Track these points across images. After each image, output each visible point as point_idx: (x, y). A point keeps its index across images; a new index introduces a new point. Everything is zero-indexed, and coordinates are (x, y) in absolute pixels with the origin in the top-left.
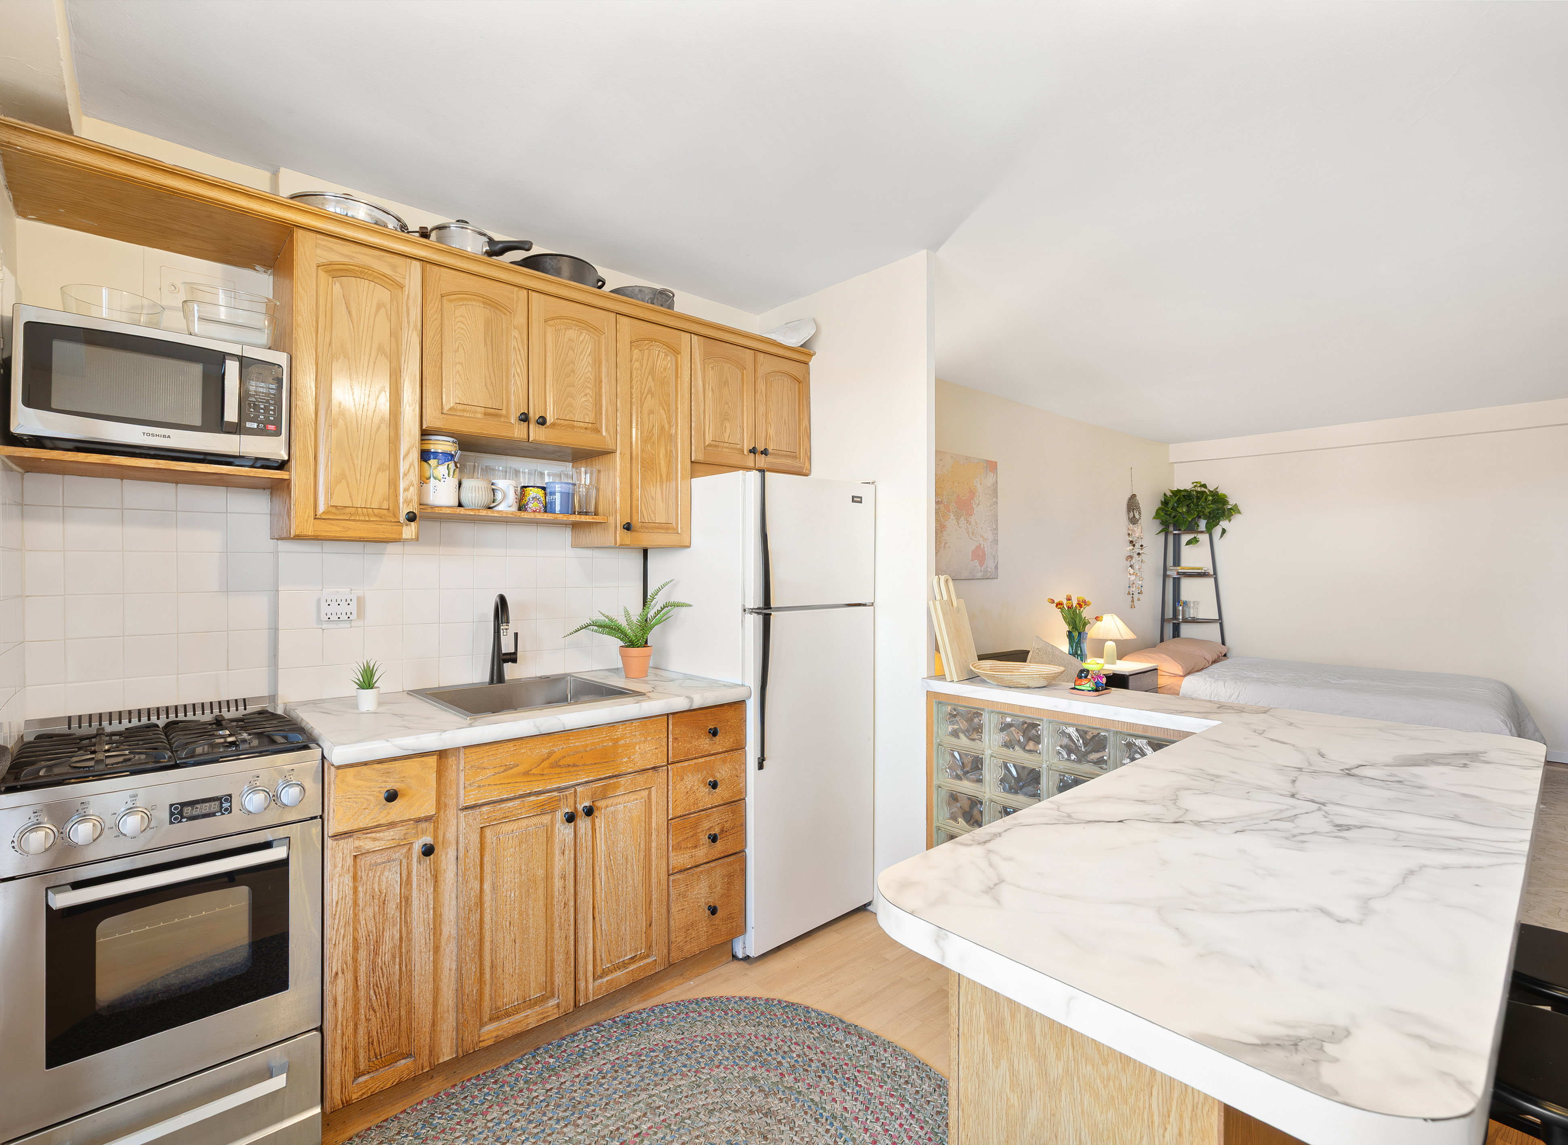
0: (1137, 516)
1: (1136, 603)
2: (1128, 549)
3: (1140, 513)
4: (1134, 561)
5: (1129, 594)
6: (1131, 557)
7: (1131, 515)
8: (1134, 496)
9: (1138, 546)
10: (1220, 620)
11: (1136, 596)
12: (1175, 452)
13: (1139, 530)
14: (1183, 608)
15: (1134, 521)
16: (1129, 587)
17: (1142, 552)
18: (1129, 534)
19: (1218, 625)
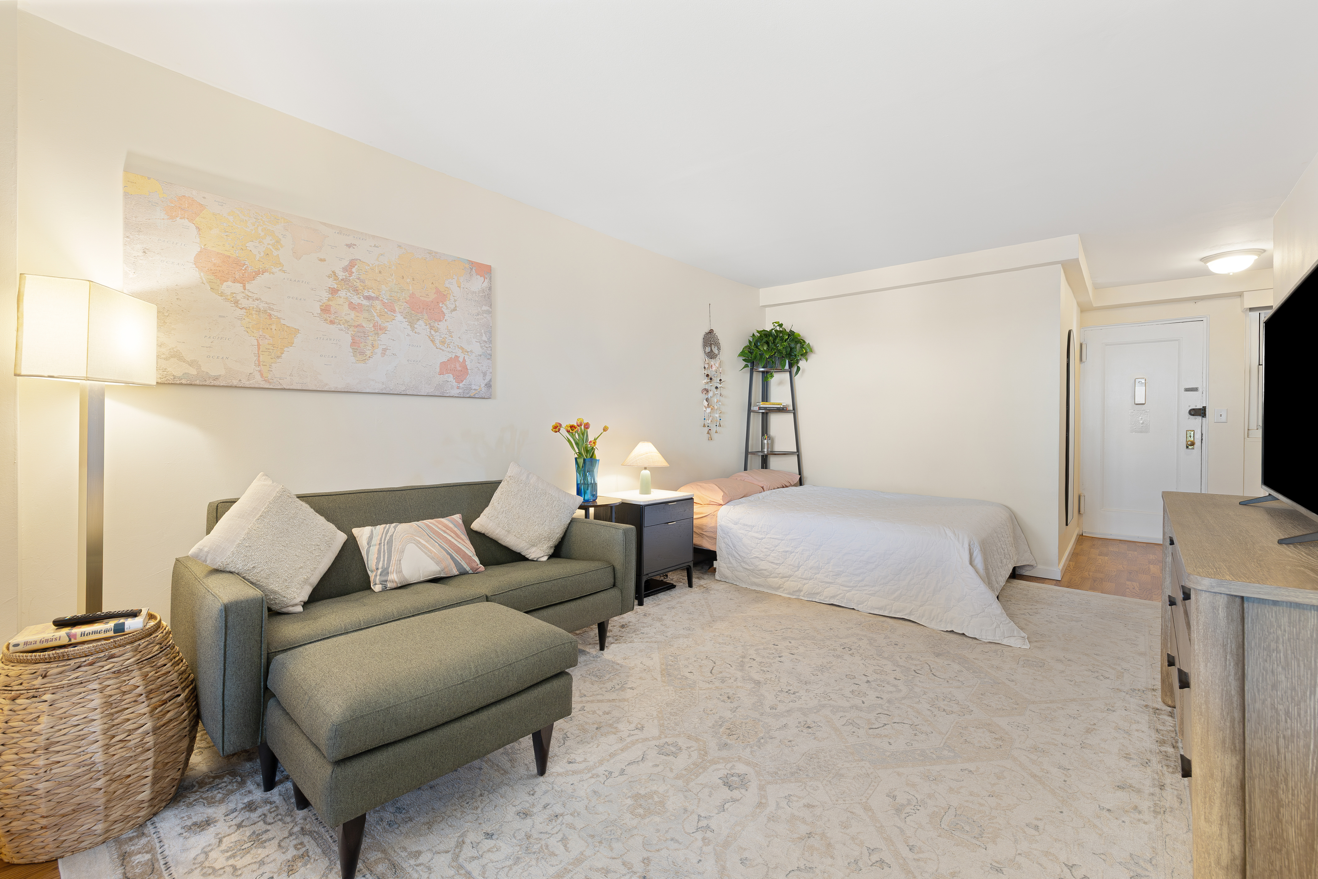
0: (715, 350)
1: (715, 436)
2: (704, 382)
3: (719, 349)
4: (711, 394)
5: (704, 426)
6: (707, 391)
7: (708, 349)
8: (711, 332)
9: (716, 380)
10: (798, 453)
11: (714, 429)
12: (766, 295)
13: (717, 365)
14: (767, 441)
15: (711, 355)
16: (705, 419)
17: (720, 386)
18: (705, 368)
19: (795, 458)
